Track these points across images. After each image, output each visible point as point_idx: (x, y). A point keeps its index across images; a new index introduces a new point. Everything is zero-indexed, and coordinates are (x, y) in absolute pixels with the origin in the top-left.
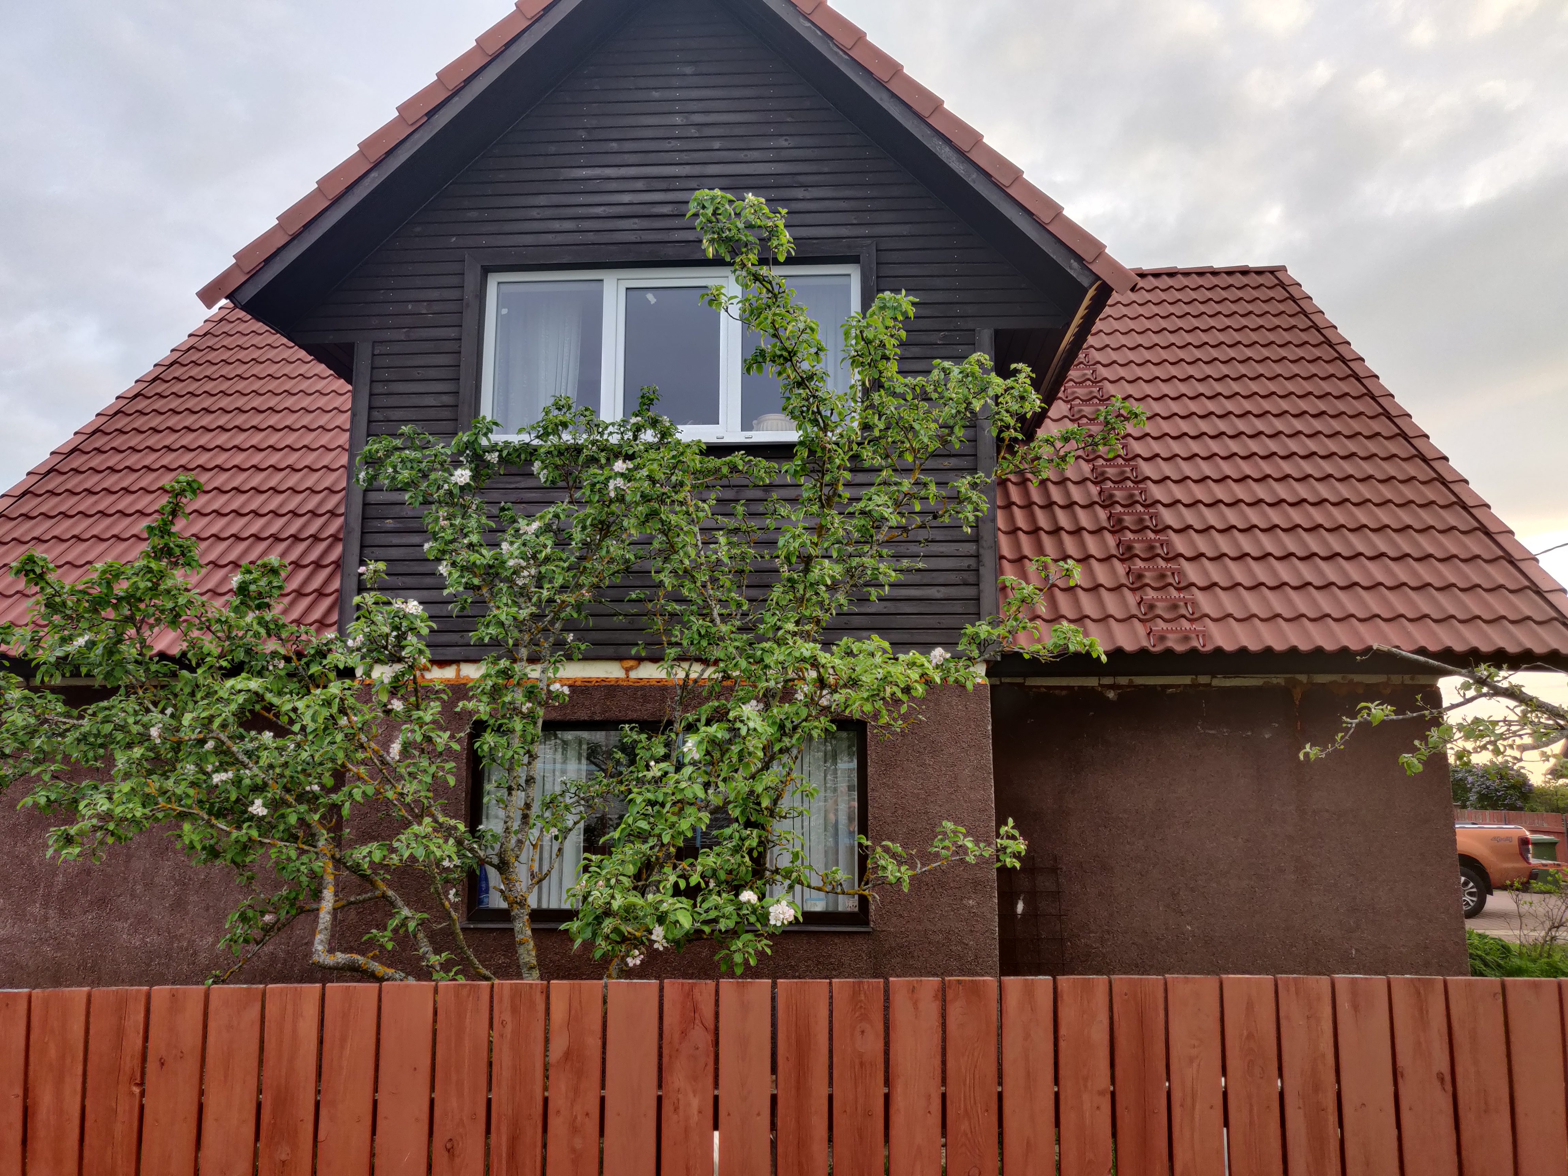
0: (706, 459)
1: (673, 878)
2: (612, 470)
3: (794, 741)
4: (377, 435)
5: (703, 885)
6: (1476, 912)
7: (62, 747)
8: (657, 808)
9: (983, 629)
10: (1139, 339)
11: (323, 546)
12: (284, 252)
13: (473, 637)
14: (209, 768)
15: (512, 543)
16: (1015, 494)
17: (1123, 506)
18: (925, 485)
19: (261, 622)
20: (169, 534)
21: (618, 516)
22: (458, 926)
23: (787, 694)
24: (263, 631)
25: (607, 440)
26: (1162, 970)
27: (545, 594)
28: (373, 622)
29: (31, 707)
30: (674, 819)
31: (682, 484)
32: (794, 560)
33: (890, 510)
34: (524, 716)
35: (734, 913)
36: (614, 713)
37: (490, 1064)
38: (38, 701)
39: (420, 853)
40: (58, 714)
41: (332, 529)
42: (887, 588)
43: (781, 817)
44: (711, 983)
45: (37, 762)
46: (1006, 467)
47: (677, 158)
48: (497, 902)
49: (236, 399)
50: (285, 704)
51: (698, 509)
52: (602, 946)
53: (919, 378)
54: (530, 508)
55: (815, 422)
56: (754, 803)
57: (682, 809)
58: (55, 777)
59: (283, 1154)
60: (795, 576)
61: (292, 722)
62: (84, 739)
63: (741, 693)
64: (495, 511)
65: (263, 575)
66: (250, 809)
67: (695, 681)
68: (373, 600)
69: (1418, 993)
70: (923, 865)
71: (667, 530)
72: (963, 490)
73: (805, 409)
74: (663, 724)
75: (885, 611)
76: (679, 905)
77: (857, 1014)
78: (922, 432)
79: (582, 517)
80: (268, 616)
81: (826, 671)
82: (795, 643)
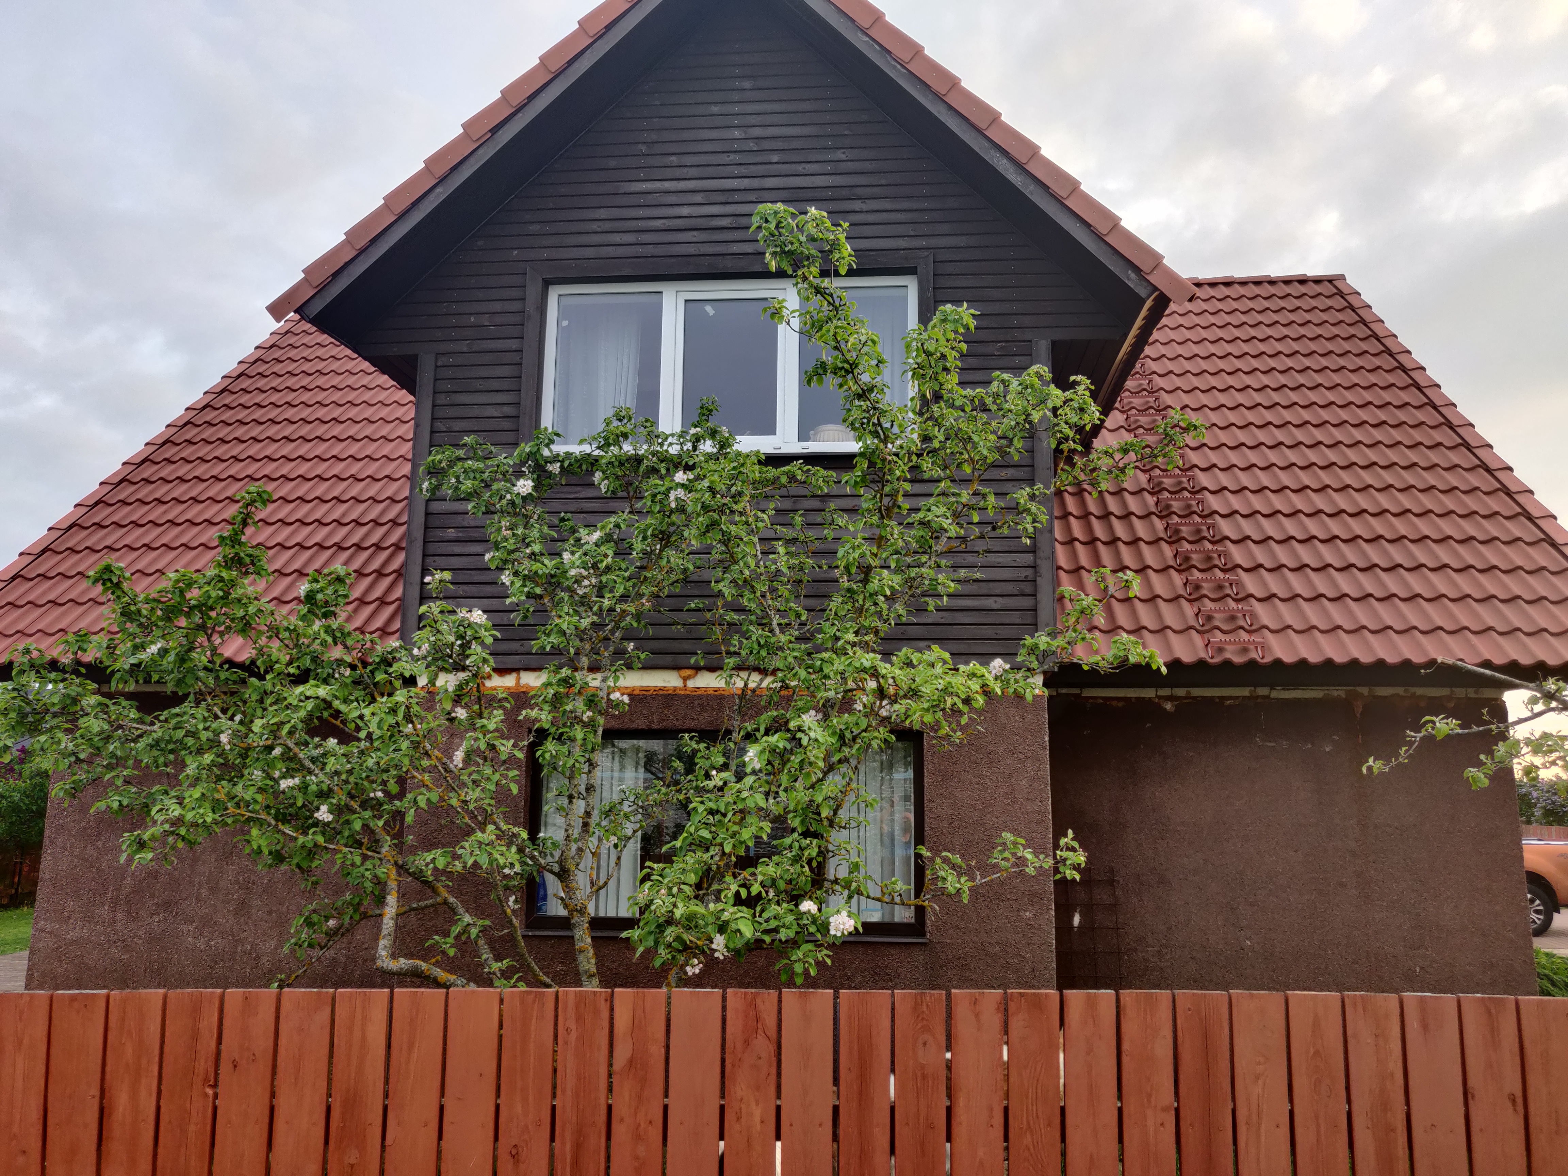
0: (765, 469)
1: (734, 887)
2: (673, 480)
3: (854, 751)
4: (440, 446)
5: (764, 894)
6: (1543, 930)
7: (133, 753)
8: (718, 817)
9: (1042, 640)
10: (1196, 349)
11: (384, 555)
12: (351, 267)
13: (535, 646)
14: (277, 774)
15: (573, 553)
16: (1071, 504)
17: (1179, 516)
18: (984, 496)
19: (328, 630)
20: (240, 543)
21: (678, 527)
22: (519, 933)
23: (846, 705)
24: (329, 639)
25: (667, 451)
26: (1226, 986)
27: (606, 603)
28: (439, 631)
29: (106, 713)
30: (736, 828)
31: (740, 494)
32: (853, 570)
33: (950, 521)
34: (585, 725)
35: (795, 923)
36: (673, 722)
37: (555, 1071)
38: (112, 708)
39: (484, 861)
40: (132, 720)
41: (394, 538)
42: (945, 598)
43: (840, 827)
44: (774, 993)
45: (110, 767)
46: (1064, 479)
47: (736, 170)
48: (555, 909)
49: (301, 410)
50: (351, 711)
51: (757, 519)
52: (663, 953)
53: (978, 390)
54: (591, 518)
55: (875, 434)
56: (813, 813)
57: (743, 819)
58: (127, 782)
59: (352, 1157)
60: (855, 587)
61: (358, 729)
62: (157, 743)
63: (800, 704)
64: (556, 521)
65: (330, 584)
66: (316, 815)
67: (754, 691)
68: (438, 610)
69: (1489, 1012)
70: (982, 877)
71: (726, 540)
72: (1022, 501)
73: (865, 421)
74: (721, 734)
75: (943, 621)
76: (740, 915)
77: (920, 1025)
78: (981, 443)
79: (643, 527)
80: (335, 624)
81: (887, 681)
82: (854, 653)
